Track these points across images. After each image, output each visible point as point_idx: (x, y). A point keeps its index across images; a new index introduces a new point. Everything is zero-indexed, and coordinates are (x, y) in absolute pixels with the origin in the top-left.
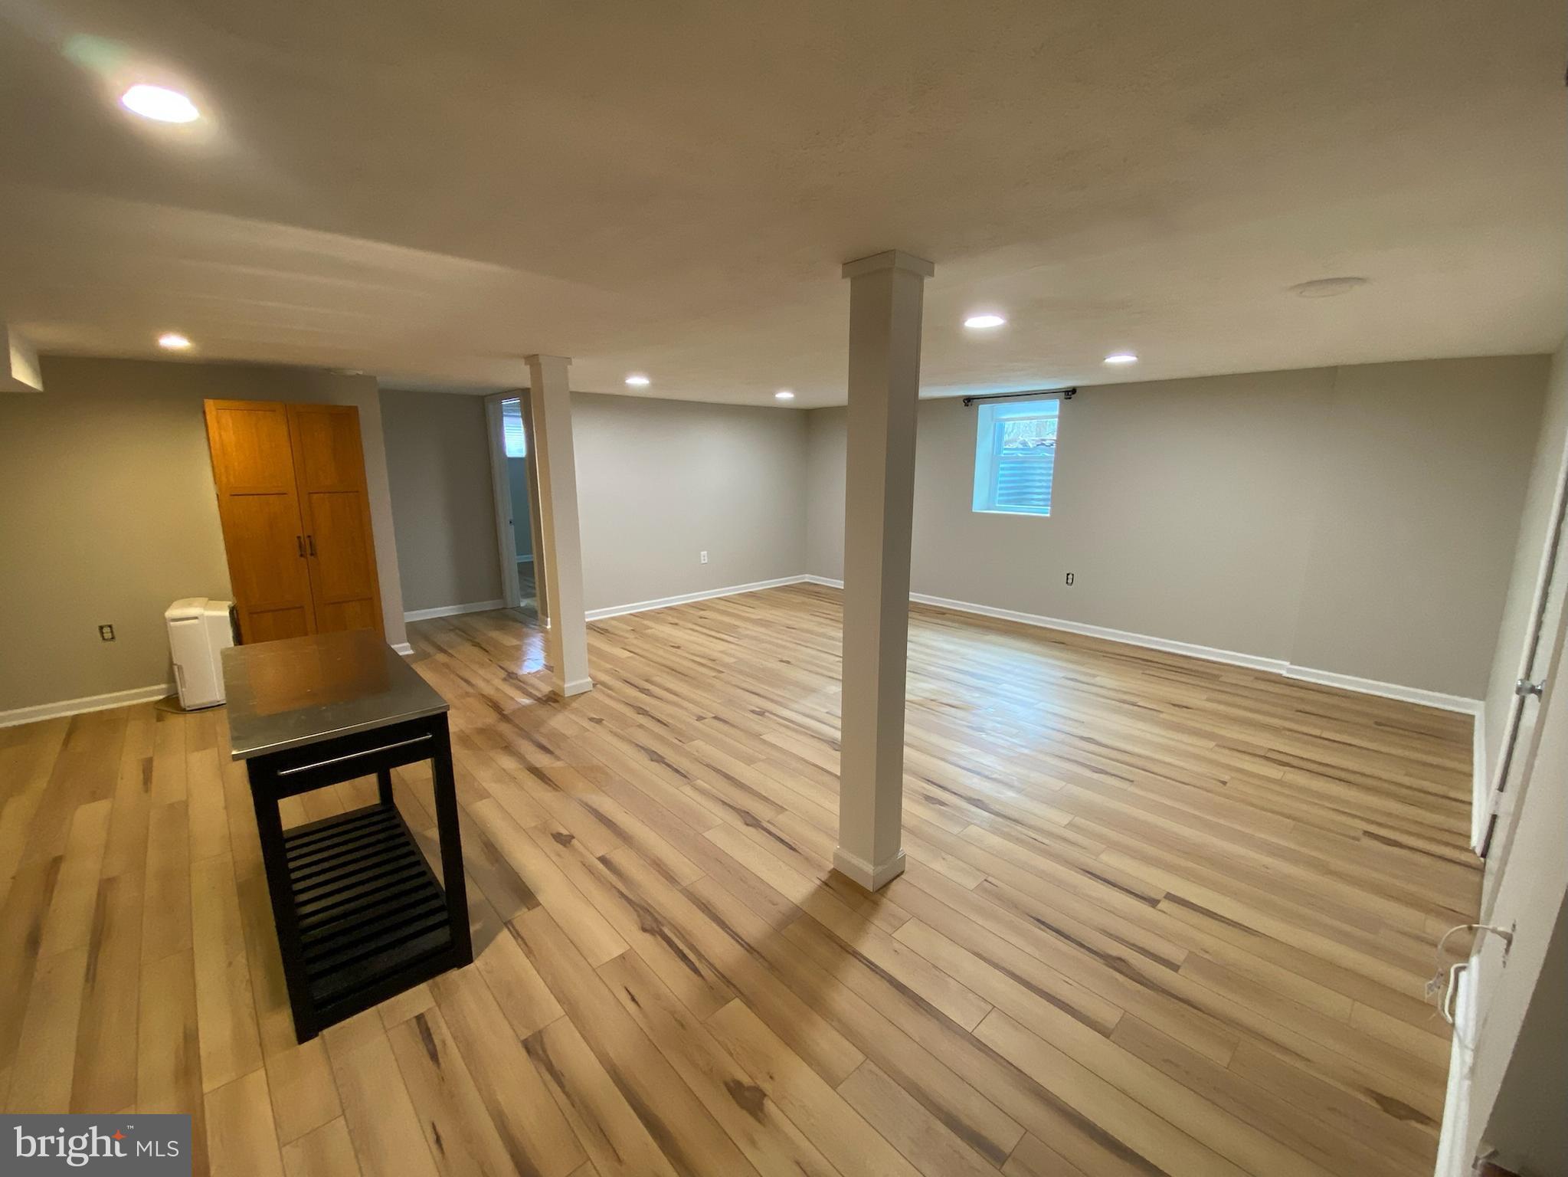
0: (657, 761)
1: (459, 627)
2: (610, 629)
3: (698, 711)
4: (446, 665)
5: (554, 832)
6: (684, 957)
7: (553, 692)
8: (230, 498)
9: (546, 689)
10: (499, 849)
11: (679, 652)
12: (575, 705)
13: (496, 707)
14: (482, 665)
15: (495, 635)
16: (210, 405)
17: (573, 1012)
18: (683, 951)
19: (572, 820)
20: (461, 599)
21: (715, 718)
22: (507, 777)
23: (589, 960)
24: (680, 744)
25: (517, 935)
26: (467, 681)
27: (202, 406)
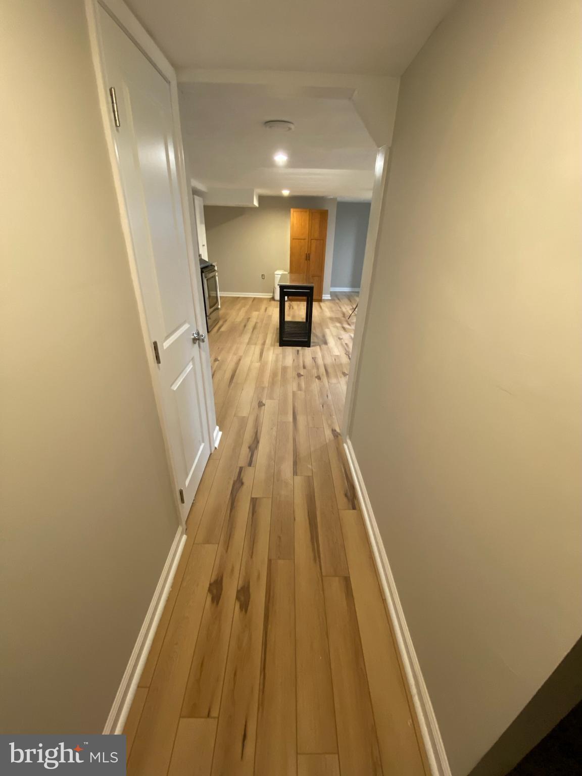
1: (348, 295)
4: (337, 303)
5: (339, 337)
8: (293, 239)
10: (325, 336)
14: (348, 305)
16: (292, 210)
17: (323, 358)
19: (345, 336)
22: (335, 327)
23: (331, 353)
25: (321, 348)
26: (340, 308)
27: (290, 211)
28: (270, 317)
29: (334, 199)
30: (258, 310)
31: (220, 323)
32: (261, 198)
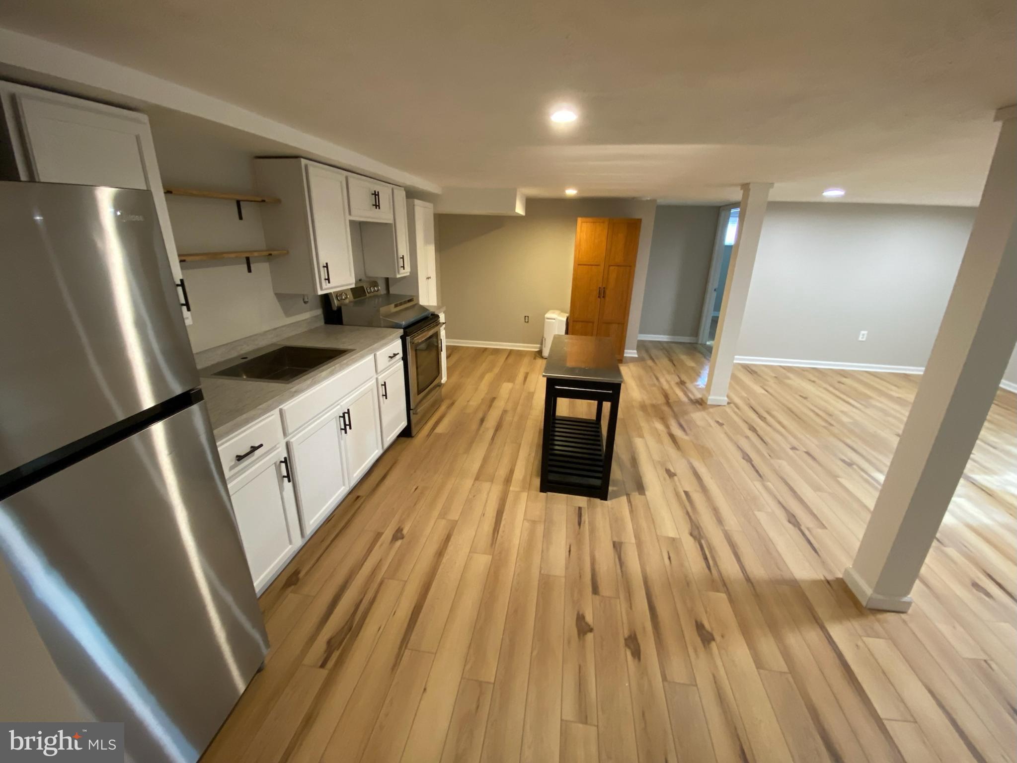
0: (747, 461)
1: (666, 349)
2: (759, 372)
3: (795, 443)
4: (650, 367)
5: (667, 468)
6: (706, 559)
7: (702, 399)
8: (578, 264)
9: (699, 396)
10: (638, 462)
11: (805, 401)
12: (711, 410)
13: (666, 396)
14: (669, 372)
15: (684, 357)
16: (579, 220)
17: (639, 544)
18: (707, 556)
19: (679, 466)
20: (673, 333)
21: (808, 453)
22: (655, 433)
23: (657, 531)
24: (769, 457)
25: (629, 501)
26: (657, 379)
27: (576, 221)
28: (530, 396)
29: (653, 201)
30: (511, 379)
31: (443, 408)
32: (530, 203)
